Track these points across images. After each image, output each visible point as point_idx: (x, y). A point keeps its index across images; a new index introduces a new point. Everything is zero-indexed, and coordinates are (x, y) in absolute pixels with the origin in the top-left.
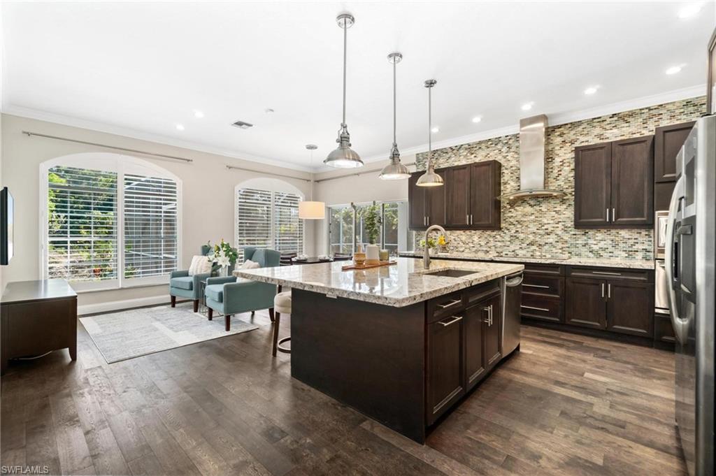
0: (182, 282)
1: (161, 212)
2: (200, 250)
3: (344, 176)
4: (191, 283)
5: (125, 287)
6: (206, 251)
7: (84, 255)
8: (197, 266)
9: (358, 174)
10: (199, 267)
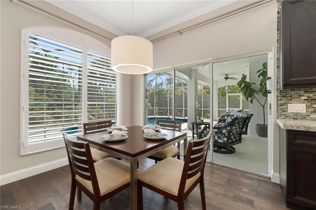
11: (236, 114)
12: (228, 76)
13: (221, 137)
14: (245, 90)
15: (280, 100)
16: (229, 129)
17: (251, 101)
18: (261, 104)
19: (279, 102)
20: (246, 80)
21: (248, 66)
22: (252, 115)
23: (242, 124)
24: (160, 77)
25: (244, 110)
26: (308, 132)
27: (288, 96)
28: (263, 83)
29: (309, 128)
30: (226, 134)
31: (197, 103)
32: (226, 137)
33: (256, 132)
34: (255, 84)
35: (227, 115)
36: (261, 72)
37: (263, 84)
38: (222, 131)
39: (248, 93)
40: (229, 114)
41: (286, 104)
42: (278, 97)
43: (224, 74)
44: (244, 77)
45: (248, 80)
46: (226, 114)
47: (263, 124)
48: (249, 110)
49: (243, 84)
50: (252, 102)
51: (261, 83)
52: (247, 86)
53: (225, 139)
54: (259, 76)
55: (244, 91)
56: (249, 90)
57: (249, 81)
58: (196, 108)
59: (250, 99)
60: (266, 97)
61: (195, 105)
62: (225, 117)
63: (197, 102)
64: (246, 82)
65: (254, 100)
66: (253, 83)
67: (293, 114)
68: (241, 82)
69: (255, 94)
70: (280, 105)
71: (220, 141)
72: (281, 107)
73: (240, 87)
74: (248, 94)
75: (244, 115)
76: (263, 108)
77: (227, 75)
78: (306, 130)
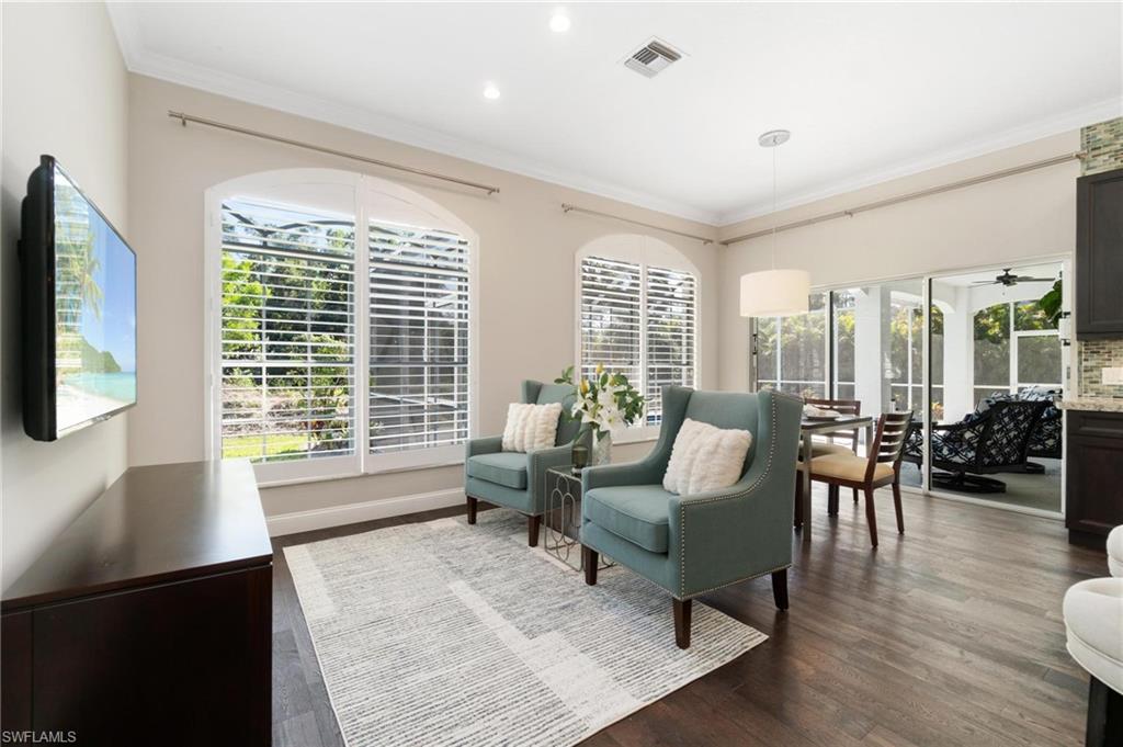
0: (499, 470)
1: (422, 313)
2: (520, 392)
3: (809, 222)
4: (523, 473)
5: (371, 472)
6: (533, 394)
7: (295, 397)
8: (523, 428)
9: (850, 213)
10: (527, 431)
12: (1011, 273)
13: (959, 450)
15: (1085, 360)
16: (981, 429)
19: (1084, 363)
26: (1100, 412)
27: (1102, 351)
29: (1102, 406)
30: (972, 442)
31: (888, 365)
32: (973, 449)
38: (962, 435)
41: (1097, 367)
42: (1080, 353)
53: (971, 454)
58: (883, 380)
61: (883, 371)
63: (887, 360)
67: (1112, 388)
70: (1085, 371)
71: (957, 459)
72: (1088, 374)
77: (1007, 270)
78: (1097, 410)
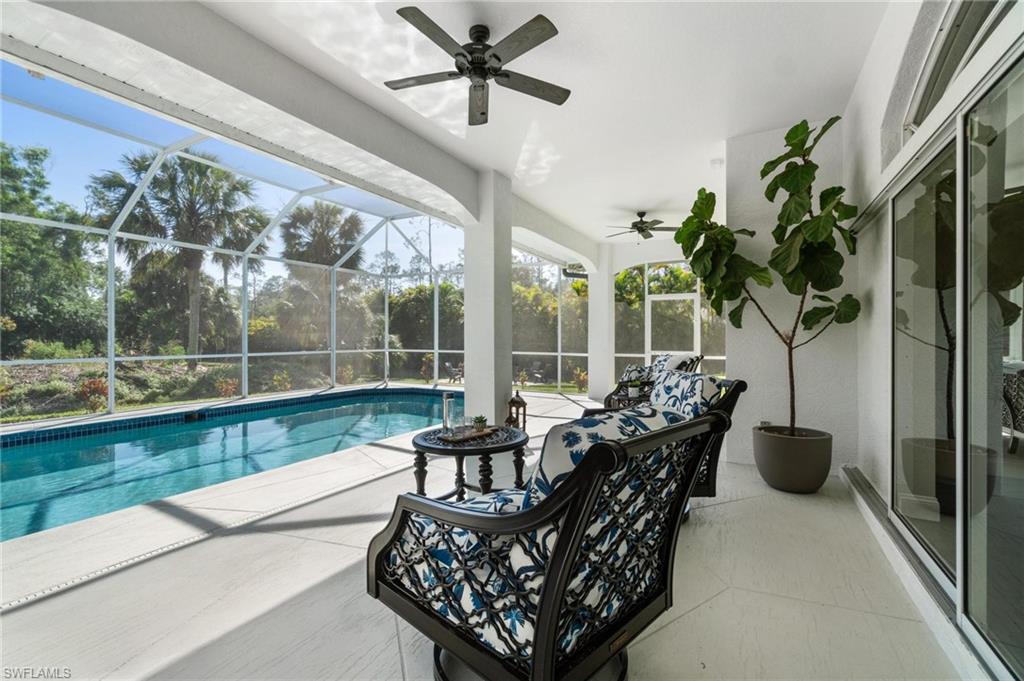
11: (661, 379)
12: (644, 219)
13: (499, 605)
14: (709, 265)
16: (550, 543)
17: (736, 318)
18: (777, 331)
20: (712, 220)
21: (721, 162)
22: (741, 386)
23: (671, 474)
24: (395, 226)
25: (705, 358)
28: (789, 222)
30: (529, 585)
33: (753, 462)
34: (752, 234)
35: (637, 379)
36: (781, 168)
37: (790, 229)
38: (503, 553)
39: (722, 279)
40: (645, 374)
43: (631, 210)
44: (706, 201)
45: (719, 217)
46: (634, 375)
47: (788, 425)
48: (724, 358)
49: (702, 237)
50: (740, 320)
51: (779, 226)
52: (718, 246)
54: (771, 194)
55: (702, 266)
56: (725, 262)
57: (724, 224)
59: (728, 306)
60: (801, 297)
62: (630, 389)
64: (713, 226)
65: (750, 313)
66: (743, 231)
68: (692, 227)
69: (751, 282)
71: (490, 637)
73: (687, 250)
74: (719, 283)
75: (698, 386)
76: (787, 348)
77: (641, 214)
